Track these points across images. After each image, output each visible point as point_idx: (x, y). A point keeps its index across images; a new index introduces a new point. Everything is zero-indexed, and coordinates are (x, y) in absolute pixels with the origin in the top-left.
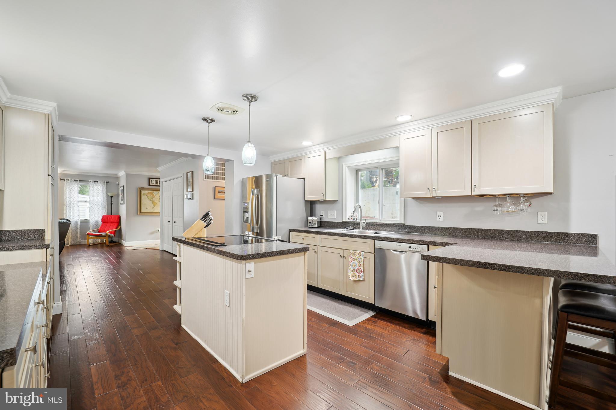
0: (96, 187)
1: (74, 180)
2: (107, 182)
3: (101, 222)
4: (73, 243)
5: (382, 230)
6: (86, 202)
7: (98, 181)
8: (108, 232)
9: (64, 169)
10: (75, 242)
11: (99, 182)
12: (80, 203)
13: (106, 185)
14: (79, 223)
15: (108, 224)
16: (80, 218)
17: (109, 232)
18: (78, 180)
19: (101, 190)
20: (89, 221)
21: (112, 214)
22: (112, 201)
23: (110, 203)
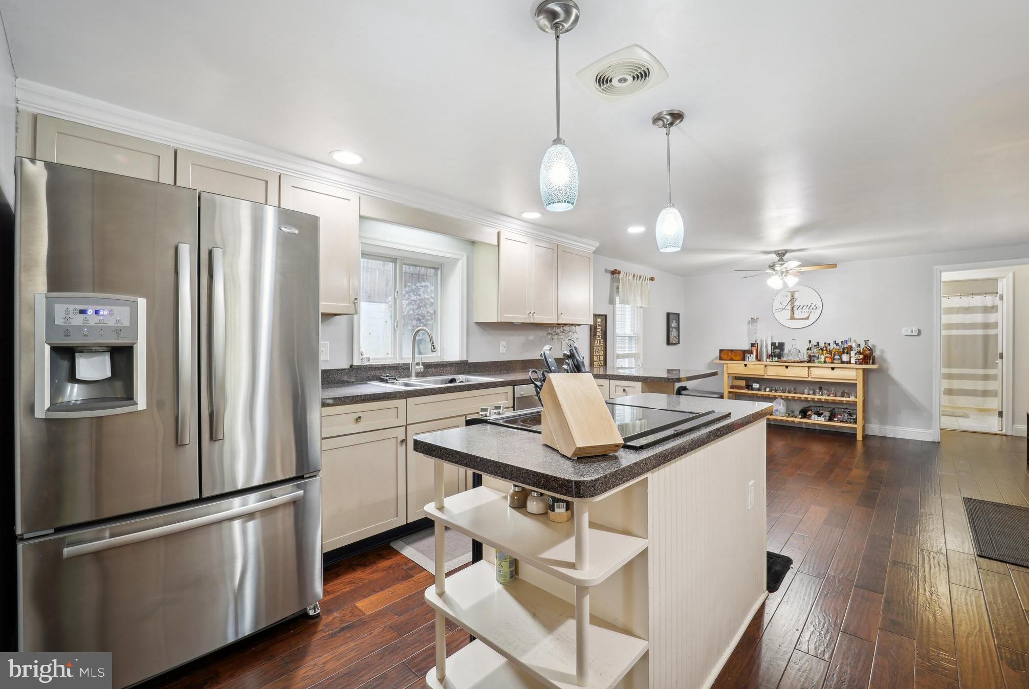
5: (437, 374)
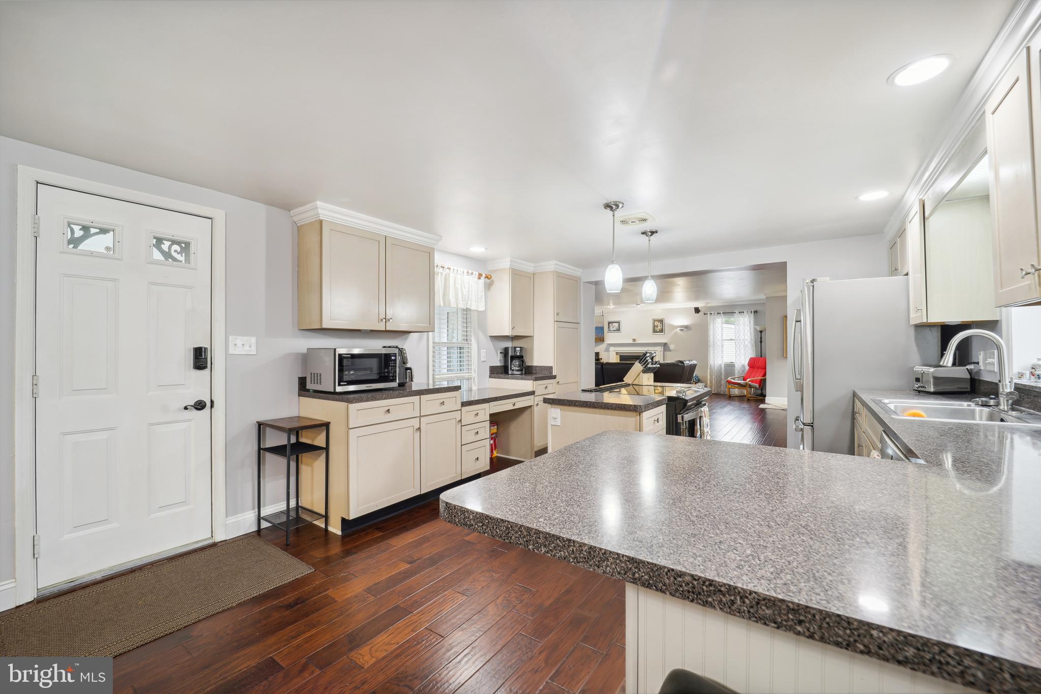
0: (742, 319)
1: (718, 313)
2: (754, 312)
3: (748, 367)
4: (716, 392)
6: (731, 340)
7: (744, 311)
8: (748, 380)
9: (707, 302)
10: (719, 391)
11: (745, 313)
12: (724, 341)
13: (754, 315)
14: (723, 366)
15: (755, 370)
16: (725, 361)
17: (750, 381)
18: (721, 312)
19: (748, 322)
20: (734, 365)
21: (761, 357)
22: (761, 338)
23: (760, 340)
